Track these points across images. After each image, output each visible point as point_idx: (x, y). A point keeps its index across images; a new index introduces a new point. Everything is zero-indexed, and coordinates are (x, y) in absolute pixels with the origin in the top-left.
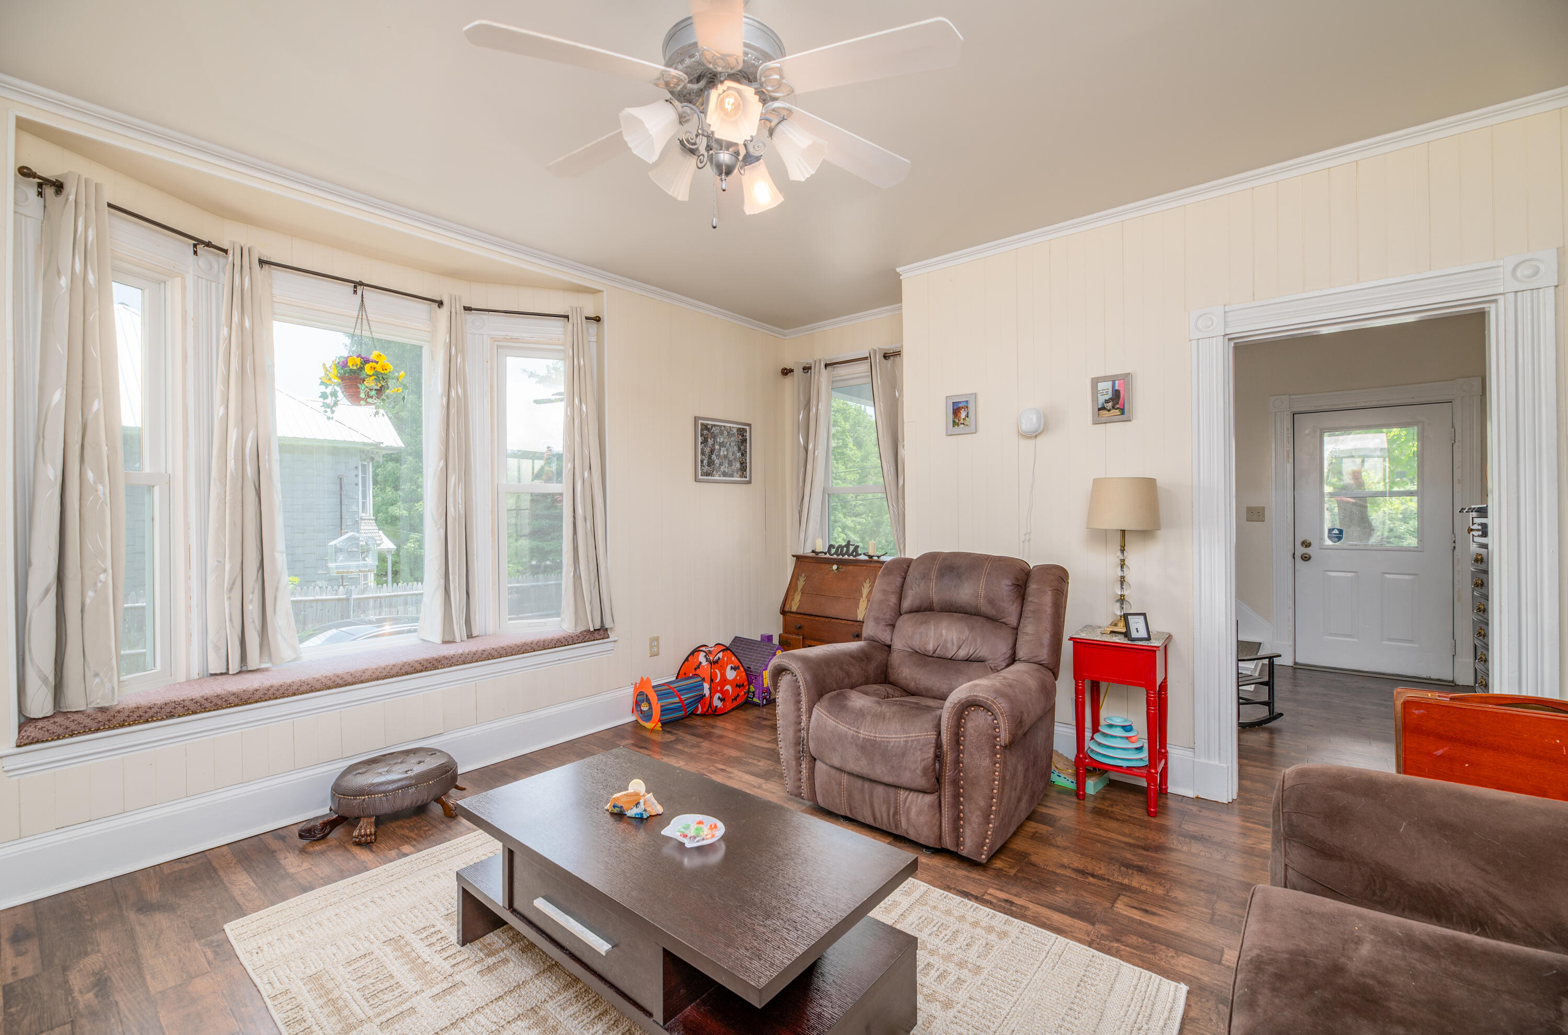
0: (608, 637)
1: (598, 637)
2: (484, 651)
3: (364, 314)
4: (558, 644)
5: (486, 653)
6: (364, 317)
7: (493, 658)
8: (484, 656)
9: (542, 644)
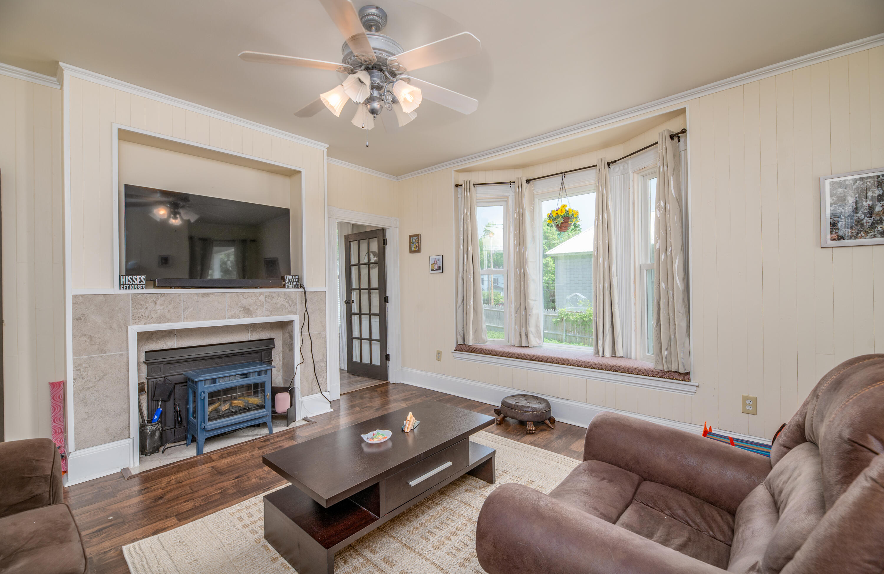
0: (690, 381)
1: (677, 377)
2: (589, 362)
3: (563, 187)
4: (639, 373)
5: (589, 364)
6: (564, 188)
7: (594, 368)
8: (588, 365)
9: (627, 369)
